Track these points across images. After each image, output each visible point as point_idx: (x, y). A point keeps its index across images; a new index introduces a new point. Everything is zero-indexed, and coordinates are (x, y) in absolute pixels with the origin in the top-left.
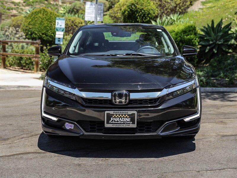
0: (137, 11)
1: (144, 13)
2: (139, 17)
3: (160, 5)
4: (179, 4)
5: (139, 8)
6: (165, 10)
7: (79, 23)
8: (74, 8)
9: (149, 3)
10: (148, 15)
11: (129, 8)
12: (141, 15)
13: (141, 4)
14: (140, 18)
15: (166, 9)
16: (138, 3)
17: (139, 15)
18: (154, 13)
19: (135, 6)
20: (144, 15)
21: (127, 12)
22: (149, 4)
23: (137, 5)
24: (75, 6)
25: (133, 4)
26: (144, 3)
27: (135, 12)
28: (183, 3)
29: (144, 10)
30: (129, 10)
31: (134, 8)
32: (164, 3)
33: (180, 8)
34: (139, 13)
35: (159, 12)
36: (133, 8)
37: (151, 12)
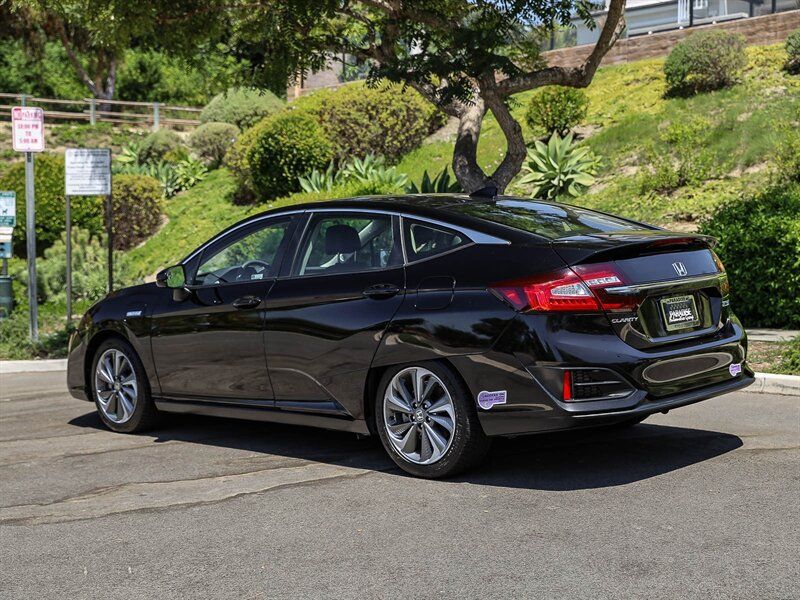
0: (281, 152)
1: (299, 156)
2: (286, 169)
3: (342, 133)
4: (393, 127)
5: (284, 145)
6: (355, 145)
7: (144, 190)
8: (150, 148)
9: (310, 129)
10: (308, 160)
11: (262, 146)
12: (291, 161)
13: (289, 133)
14: (289, 169)
15: (359, 142)
16: (281, 130)
17: (285, 163)
18: (324, 155)
19: (276, 139)
20: (300, 160)
21: (257, 155)
22: (308, 133)
23: (280, 137)
24: (153, 143)
25: (270, 135)
26: (297, 129)
27: (276, 154)
28: (404, 125)
29: (298, 150)
30: (262, 150)
31: (273, 144)
32: (351, 128)
33: (395, 138)
34: (287, 156)
35: (340, 150)
36: (270, 145)
37: (316, 152)
